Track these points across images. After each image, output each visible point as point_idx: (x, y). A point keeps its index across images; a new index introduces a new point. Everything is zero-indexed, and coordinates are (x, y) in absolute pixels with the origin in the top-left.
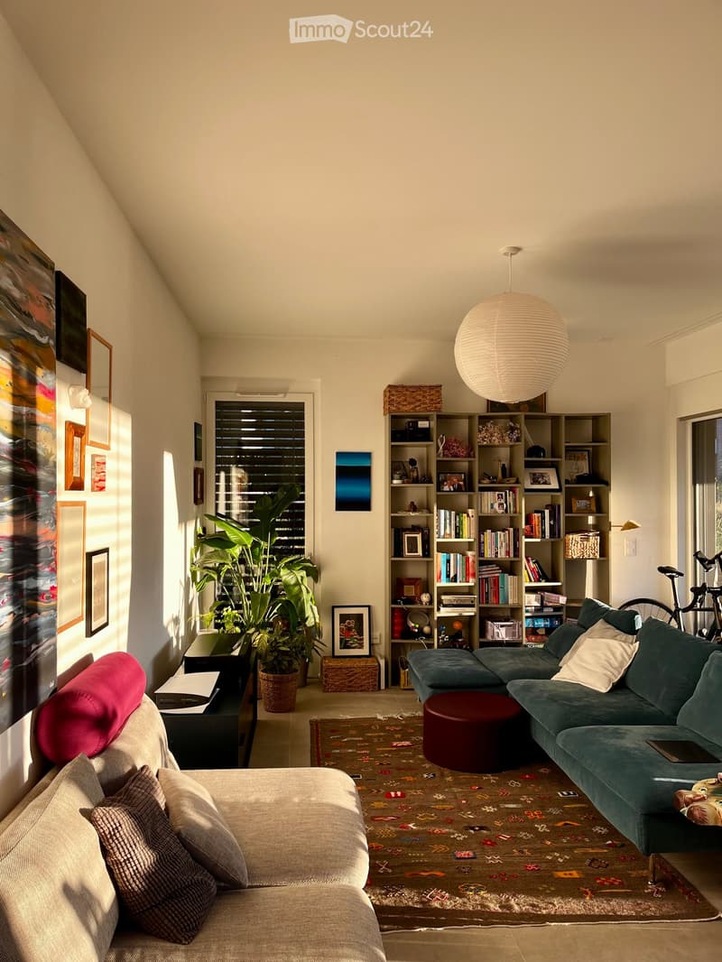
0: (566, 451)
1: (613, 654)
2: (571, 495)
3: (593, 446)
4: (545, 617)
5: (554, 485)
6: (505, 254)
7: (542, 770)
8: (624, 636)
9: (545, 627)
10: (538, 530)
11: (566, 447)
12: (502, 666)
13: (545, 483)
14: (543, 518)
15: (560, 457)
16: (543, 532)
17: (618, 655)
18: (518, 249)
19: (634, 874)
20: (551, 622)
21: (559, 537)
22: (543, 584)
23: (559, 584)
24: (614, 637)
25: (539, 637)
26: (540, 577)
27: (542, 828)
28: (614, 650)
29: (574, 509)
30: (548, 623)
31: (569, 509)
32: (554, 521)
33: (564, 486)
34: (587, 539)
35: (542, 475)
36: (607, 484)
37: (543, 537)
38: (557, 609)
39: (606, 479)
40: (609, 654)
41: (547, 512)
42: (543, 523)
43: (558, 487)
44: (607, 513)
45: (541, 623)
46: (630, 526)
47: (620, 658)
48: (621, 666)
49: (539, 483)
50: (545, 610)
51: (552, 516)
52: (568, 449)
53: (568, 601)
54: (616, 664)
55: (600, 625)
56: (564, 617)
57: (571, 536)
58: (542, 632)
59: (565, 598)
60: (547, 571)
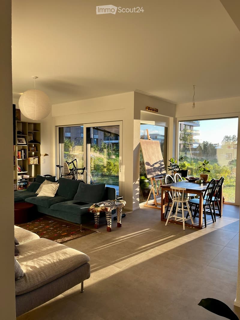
0: (28, 133)
1: (53, 187)
2: (30, 146)
3: (34, 132)
4: (23, 182)
5: (25, 143)
6: (34, 78)
7: (41, 219)
8: (54, 183)
9: (23, 185)
10: (20, 156)
11: (28, 132)
12: (20, 195)
13: (22, 142)
14: (22, 153)
15: (27, 135)
16: (22, 157)
17: (54, 187)
18: (37, 77)
19: (77, 230)
20: (25, 183)
21: (26, 158)
22: (22, 172)
23: (27, 172)
24: (51, 183)
25: (21, 188)
26: (21, 170)
27: (51, 228)
28: (53, 186)
29: (30, 150)
30: (24, 184)
31: (29, 150)
32: (25, 153)
33: (28, 143)
34: (35, 159)
35: (21, 140)
36: (40, 143)
37: (22, 158)
38: (26, 179)
39: (39, 142)
40: (52, 187)
41: (23, 151)
42: (22, 155)
43: (26, 144)
44: (40, 151)
45: (22, 184)
46: (46, 155)
47: (55, 188)
48: (56, 189)
49: (21, 142)
50: (23, 180)
51: (24, 152)
52: (29, 132)
53: (30, 177)
54: (55, 190)
55: (46, 181)
56: (28, 182)
57: (30, 158)
58: (22, 186)
59: (29, 176)
60: (23, 169)
